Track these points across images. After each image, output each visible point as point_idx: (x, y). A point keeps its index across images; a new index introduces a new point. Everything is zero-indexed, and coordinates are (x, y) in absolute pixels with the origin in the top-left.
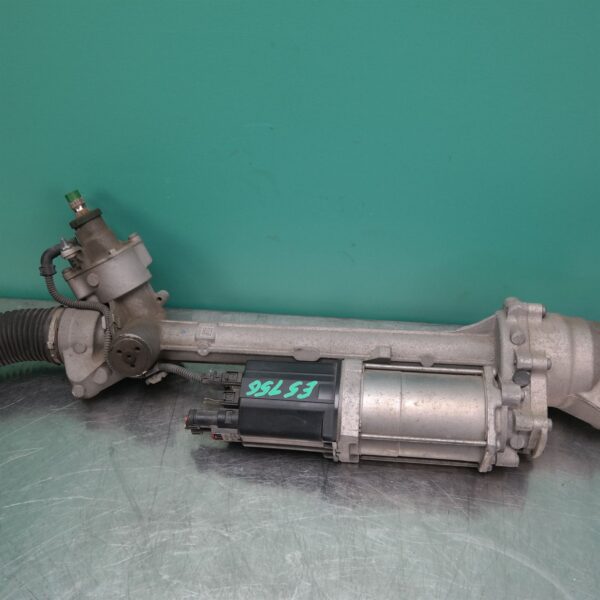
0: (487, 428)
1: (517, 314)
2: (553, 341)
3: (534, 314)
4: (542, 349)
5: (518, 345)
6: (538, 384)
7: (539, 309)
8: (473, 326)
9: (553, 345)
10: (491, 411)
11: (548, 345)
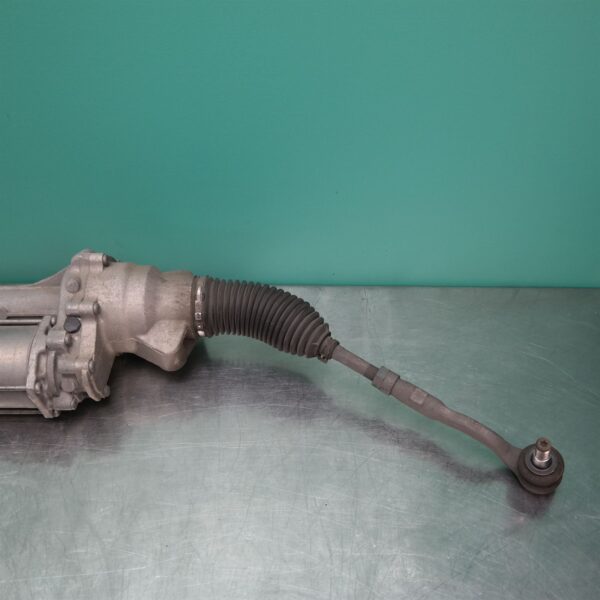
0: (28, 373)
1: (79, 263)
2: (106, 287)
3: (94, 263)
4: (96, 295)
5: (73, 292)
6: (89, 329)
7: (99, 257)
8: (49, 278)
9: (106, 291)
10: (34, 356)
11: (101, 291)
